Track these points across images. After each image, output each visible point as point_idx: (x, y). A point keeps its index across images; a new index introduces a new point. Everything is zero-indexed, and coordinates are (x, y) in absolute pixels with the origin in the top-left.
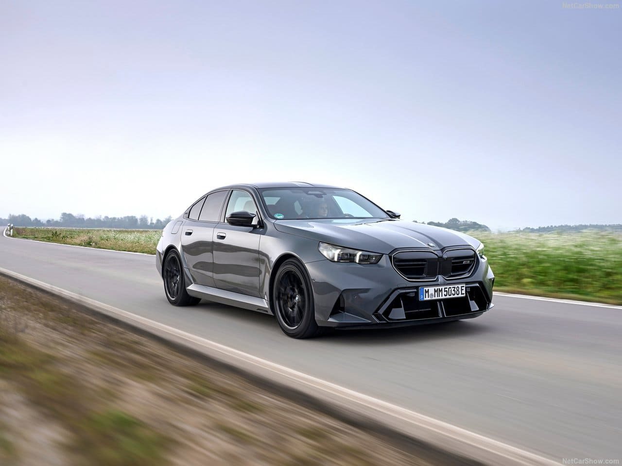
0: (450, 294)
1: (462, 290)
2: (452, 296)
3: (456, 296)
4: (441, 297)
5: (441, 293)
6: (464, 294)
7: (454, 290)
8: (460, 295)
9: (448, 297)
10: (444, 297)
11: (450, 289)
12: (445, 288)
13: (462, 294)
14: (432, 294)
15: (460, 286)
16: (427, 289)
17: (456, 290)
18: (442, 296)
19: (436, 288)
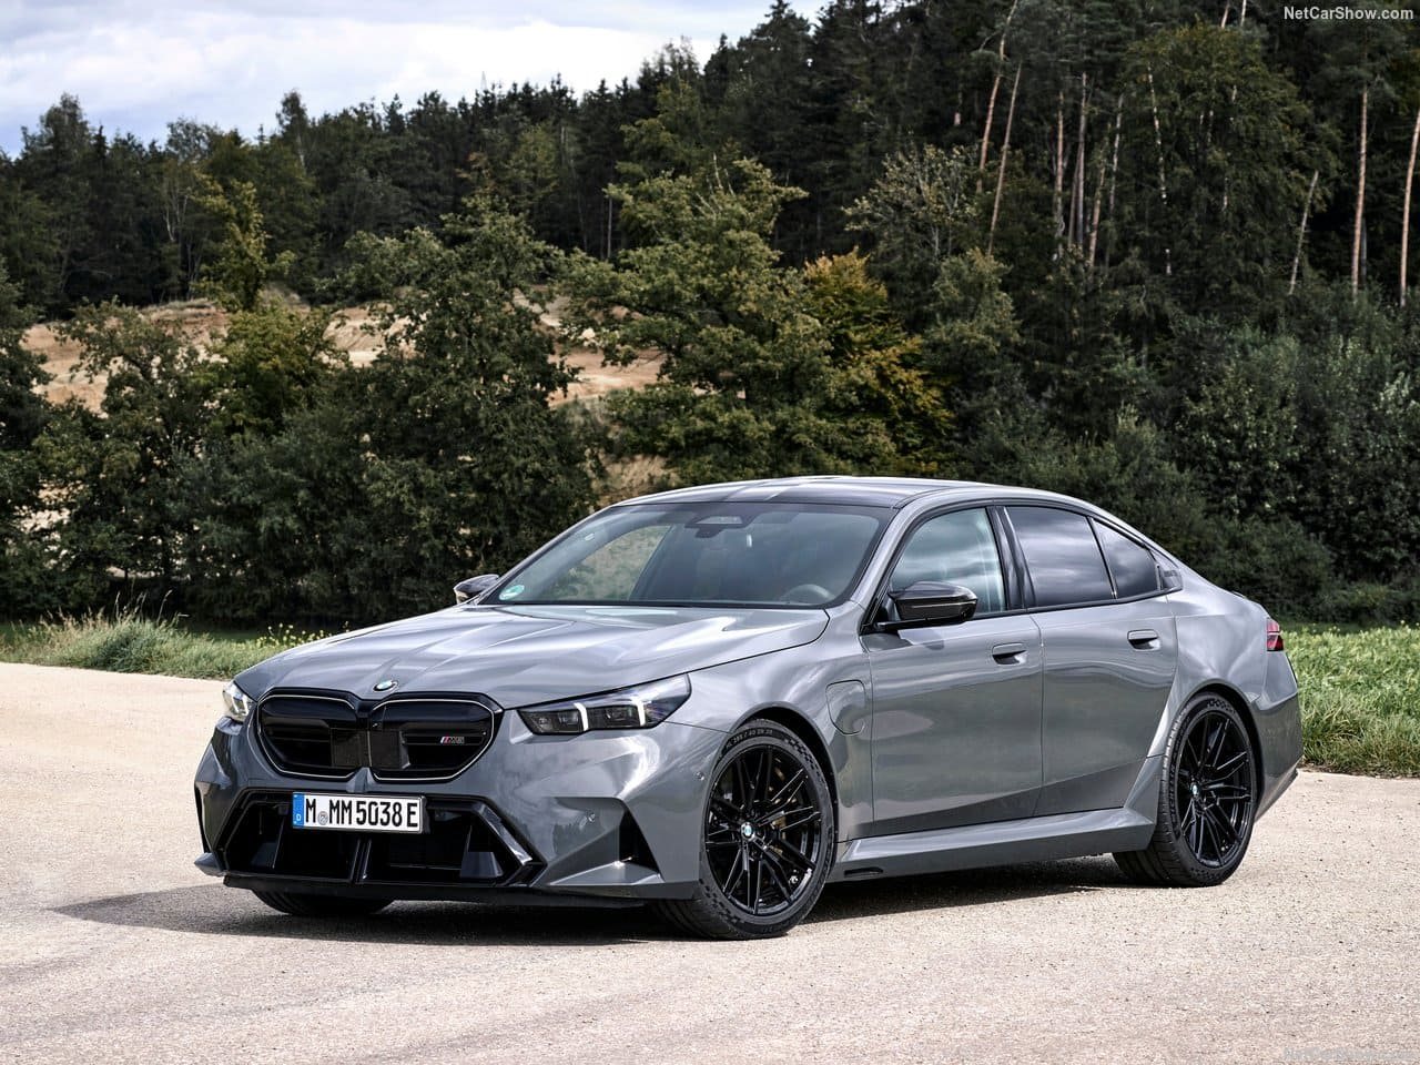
0: (373, 820)
1: (410, 813)
2: (379, 827)
3: (391, 827)
4: (346, 826)
5: (346, 815)
6: (415, 825)
7: (385, 811)
8: (404, 827)
9: (367, 826)
10: (355, 826)
11: (373, 807)
12: (359, 803)
13: (409, 824)
14: (323, 814)
15: (404, 802)
16: (311, 798)
17: (391, 810)
18: (351, 823)
19: (335, 799)
